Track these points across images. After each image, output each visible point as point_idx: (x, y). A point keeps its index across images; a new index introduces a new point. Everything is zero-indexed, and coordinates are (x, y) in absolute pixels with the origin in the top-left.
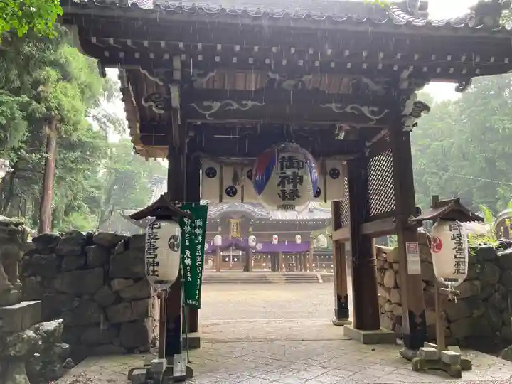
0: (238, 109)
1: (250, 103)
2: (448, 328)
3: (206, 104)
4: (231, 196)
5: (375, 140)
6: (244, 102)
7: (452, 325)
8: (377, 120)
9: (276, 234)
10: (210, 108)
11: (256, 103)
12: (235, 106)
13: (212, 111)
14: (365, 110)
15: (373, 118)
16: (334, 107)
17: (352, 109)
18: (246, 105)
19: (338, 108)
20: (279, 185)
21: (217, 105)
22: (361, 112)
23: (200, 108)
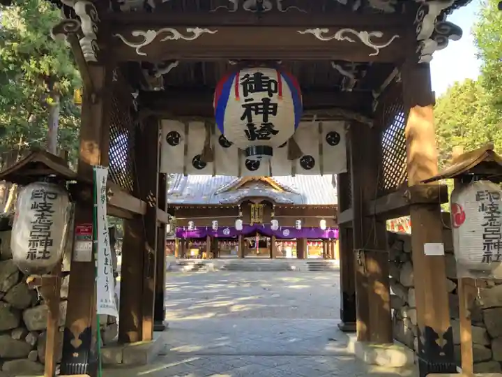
0: (180, 39)
1: (198, 31)
2: (489, 347)
3: (136, 34)
4: (199, 168)
5: (384, 86)
6: (189, 30)
7: (494, 344)
8: (380, 49)
9: (299, 219)
10: (142, 39)
11: (207, 30)
12: (177, 35)
13: (145, 44)
14: (364, 37)
15: (376, 47)
16: (317, 32)
17: (344, 35)
18: (192, 34)
19: (323, 34)
20: (243, 118)
21: (150, 36)
22: (358, 40)
23: (128, 41)
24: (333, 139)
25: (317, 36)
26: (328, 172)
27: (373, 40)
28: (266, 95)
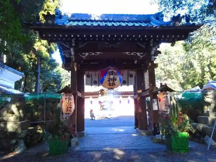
10: (85, 55)
11: (101, 53)
12: (93, 54)
14: (138, 54)
15: (141, 56)
16: (127, 53)
17: (133, 54)
18: (97, 54)
19: (129, 54)
20: (108, 81)
21: (87, 54)
22: (137, 54)
23: (82, 55)
24: (131, 76)
25: (127, 54)
26: (131, 84)
27: (141, 55)
28: (114, 76)
